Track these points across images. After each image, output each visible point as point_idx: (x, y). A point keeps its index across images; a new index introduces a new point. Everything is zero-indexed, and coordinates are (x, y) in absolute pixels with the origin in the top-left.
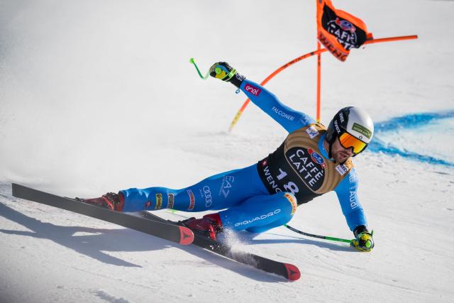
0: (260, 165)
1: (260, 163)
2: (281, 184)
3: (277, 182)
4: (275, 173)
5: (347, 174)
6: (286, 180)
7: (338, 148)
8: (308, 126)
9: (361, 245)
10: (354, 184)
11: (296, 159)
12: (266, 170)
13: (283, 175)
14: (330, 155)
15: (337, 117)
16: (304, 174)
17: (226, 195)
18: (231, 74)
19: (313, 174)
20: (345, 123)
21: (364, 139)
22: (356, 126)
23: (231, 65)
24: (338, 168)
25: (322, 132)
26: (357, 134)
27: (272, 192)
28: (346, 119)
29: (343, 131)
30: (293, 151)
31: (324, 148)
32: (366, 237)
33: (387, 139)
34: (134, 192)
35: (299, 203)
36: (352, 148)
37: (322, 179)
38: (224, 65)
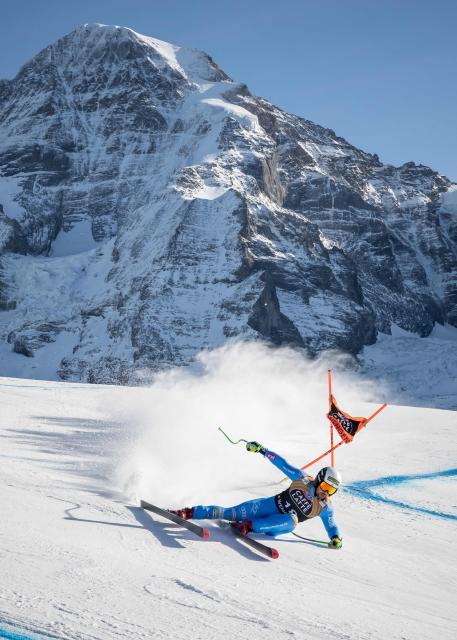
0: (276, 497)
1: (277, 496)
2: (287, 510)
3: (285, 508)
4: (284, 504)
5: (326, 506)
6: (290, 508)
7: (320, 491)
8: (303, 477)
9: (334, 545)
10: (331, 513)
11: (296, 497)
12: (279, 502)
13: (288, 505)
14: (316, 495)
15: (320, 473)
16: (300, 505)
17: (255, 512)
18: (259, 449)
19: (306, 506)
20: (324, 477)
21: (335, 486)
22: (329, 478)
23: (259, 442)
24: (321, 503)
25: (311, 482)
26: (330, 483)
27: (283, 513)
28: (325, 474)
29: (322, 481)
30: (294, 491)
31: (312, 490)
32: (337, 540)
33: (375, 491)
34: (200, 507)
35: (299, 521)
36: (327, 491)
37: (311, 508)
38: (254, 443)
